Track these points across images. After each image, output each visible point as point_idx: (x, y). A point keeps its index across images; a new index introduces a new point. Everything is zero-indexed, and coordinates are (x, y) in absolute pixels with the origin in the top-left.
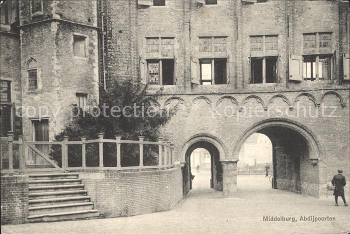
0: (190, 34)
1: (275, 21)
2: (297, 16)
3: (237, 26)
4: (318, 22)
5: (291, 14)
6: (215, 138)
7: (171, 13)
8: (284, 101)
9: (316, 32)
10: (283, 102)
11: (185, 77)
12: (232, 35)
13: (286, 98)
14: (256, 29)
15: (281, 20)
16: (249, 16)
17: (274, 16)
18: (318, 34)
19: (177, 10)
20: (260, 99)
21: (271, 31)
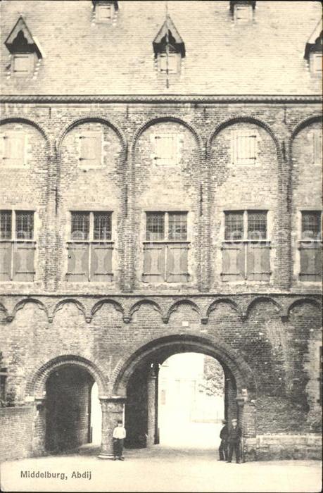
0: (57, 206)
1: (182, 192)
2: (216, 185)
3: (127, 197)
4: (246, 196)
5: (205, 182)
6: (88, 362)
7: (32, 175)
8: (193, 309)
9: (243, 208)
10: (192, 311)
11: (46, 270)
12: (119, 210)
13: (196, 306)
14: (155, 202)
15: (192, 190)
16: (145, 183)
17: (181, 184)
18: (246, 212)
19: (40, 171)
20: (157, 305)
21: (176, 206)
